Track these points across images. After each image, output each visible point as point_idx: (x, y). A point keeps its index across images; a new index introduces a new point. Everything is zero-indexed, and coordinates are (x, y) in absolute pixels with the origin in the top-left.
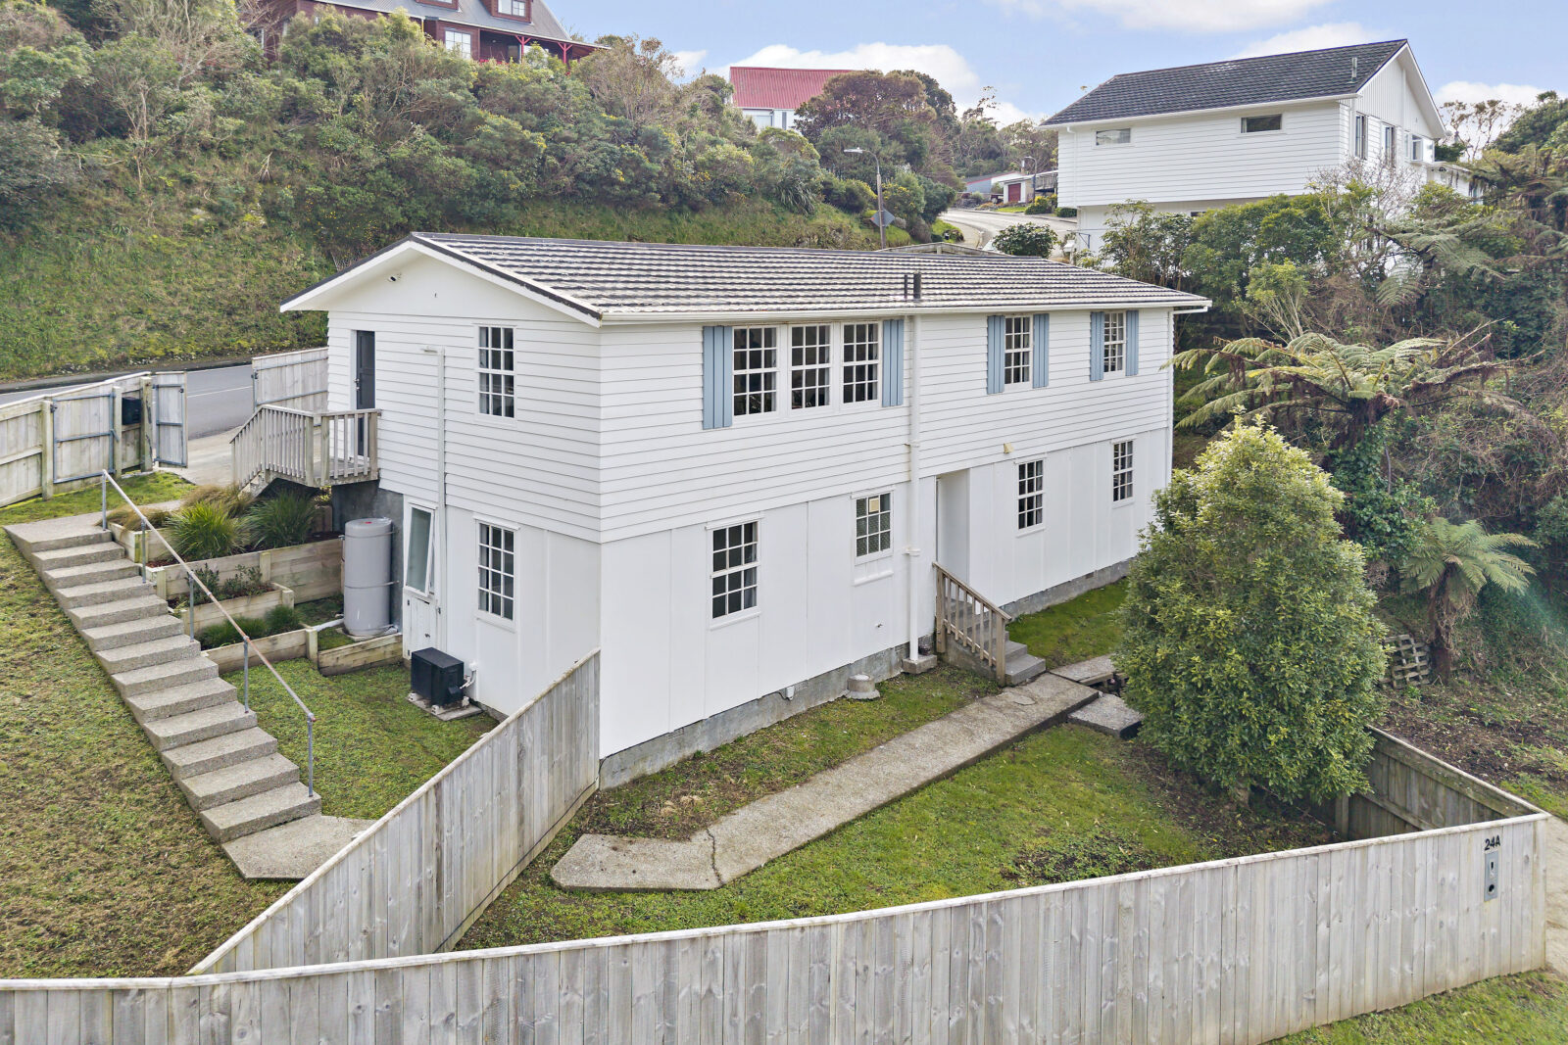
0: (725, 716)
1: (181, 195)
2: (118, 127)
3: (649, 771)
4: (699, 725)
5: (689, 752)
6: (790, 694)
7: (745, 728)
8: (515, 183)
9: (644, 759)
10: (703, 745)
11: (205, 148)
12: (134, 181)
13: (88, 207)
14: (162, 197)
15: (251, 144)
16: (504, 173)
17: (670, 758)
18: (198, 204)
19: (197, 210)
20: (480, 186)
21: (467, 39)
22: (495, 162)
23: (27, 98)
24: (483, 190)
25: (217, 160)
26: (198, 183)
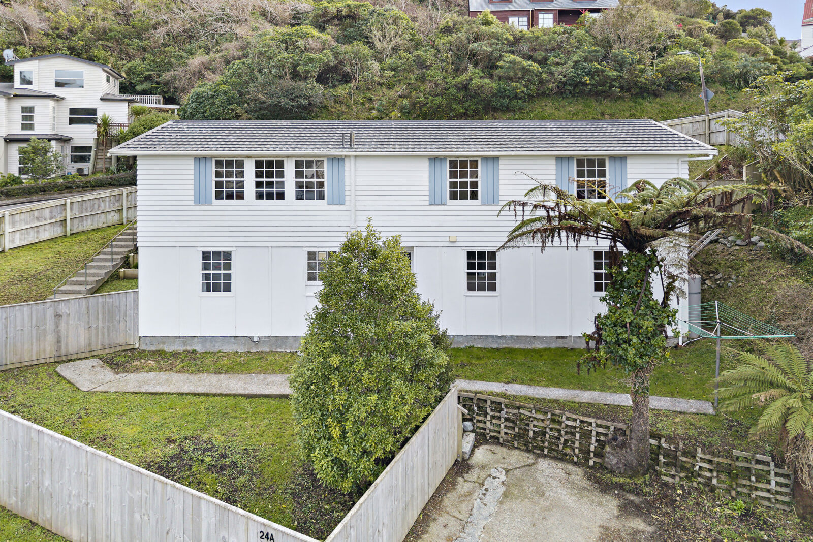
0: (213, 339)
1: (367, 105)
2: (346, 79)
3: (166, 350)
4: (196, 338)
5: (189, 348)
6: (255, 339)
7: (226, 348)
8: (520, 89)
9: (164, 343)
10: (198, 348)
11: (379, 84)
12: (350, 101)
13: (332, 112)
14: (359, 107)
15: (399, 81)
16: (514, 85)
17: (178, 347)
18: (374, 109)
19: (373, 111)
20: (500, 92)
21: (551, 16)
22: (510, 79)
23: (308, 72)
24: (501, 93)
25: (385, 90)
26: (375, 100)
